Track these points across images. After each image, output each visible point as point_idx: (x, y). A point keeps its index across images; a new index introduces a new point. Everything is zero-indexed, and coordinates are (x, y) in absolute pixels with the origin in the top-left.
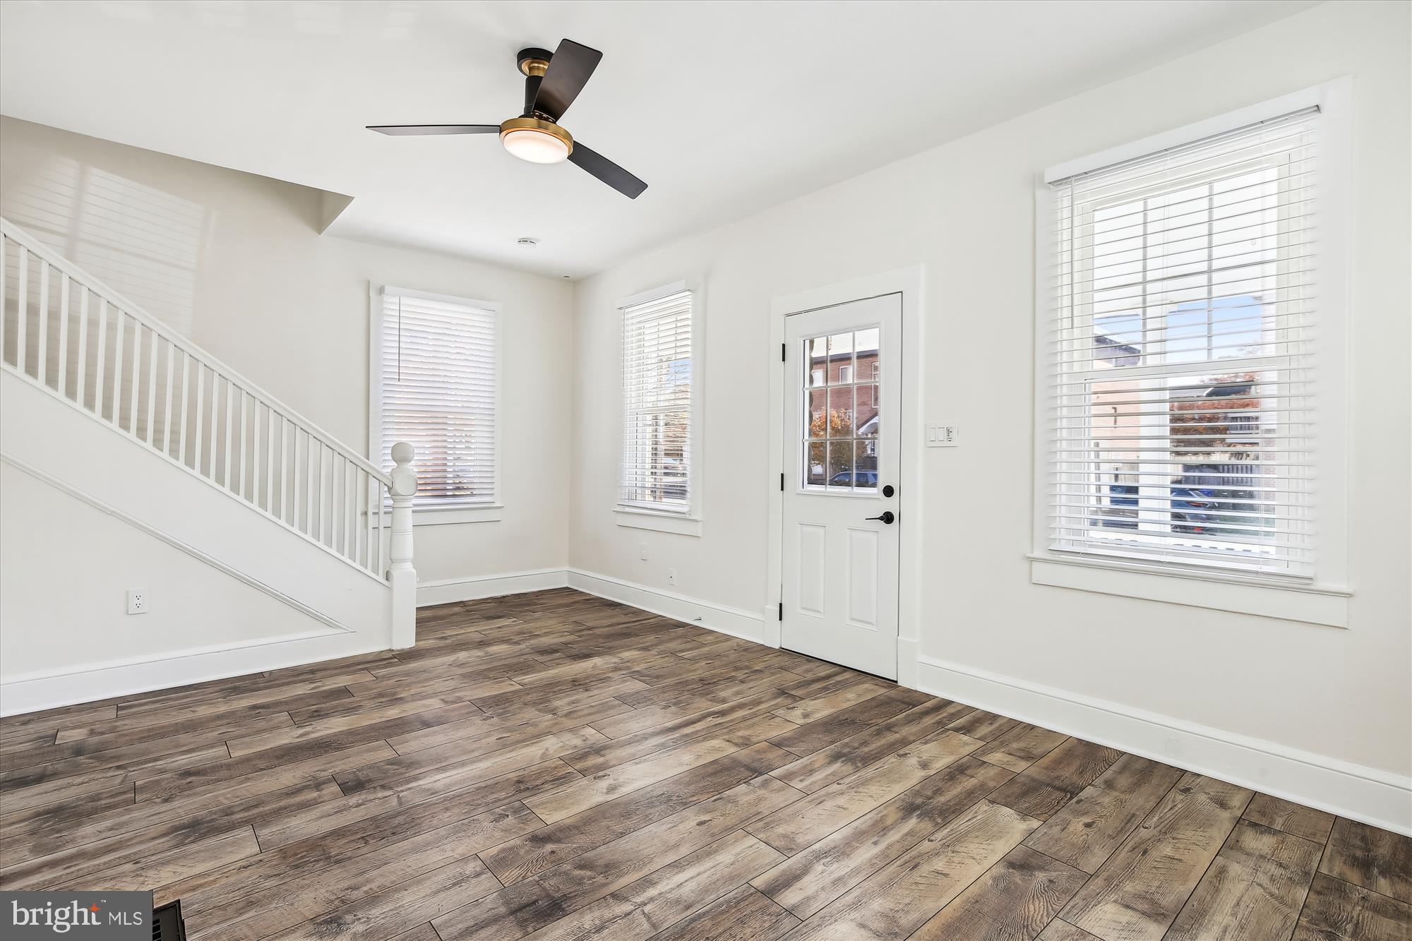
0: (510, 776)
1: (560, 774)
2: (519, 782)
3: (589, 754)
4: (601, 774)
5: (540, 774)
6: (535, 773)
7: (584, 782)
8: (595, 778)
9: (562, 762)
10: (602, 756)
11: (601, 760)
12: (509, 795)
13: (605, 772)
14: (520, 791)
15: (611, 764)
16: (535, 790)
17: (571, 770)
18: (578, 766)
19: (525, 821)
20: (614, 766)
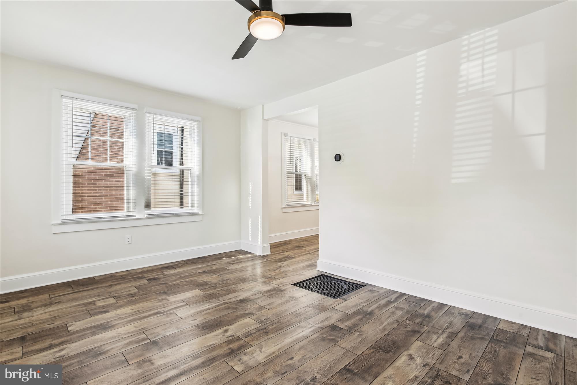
0: (272, 335)
1: (250, 337)
2: (267, 333)
3: (237, 349)
4: (231, 338)
5: (259, 337)
6: (262, 337)
7: (238, 334)
8: (233, 336)
9: (251, 343)
10: (230, 348)
11: (231, 346)
12: (268, 327)
13: (229, 339)
14: (265, 329)
15: (226, 344)
16: (258, 330)
17: (245, 339)
18: (241, 342)
19: (258, 318)
20: (224, 343)
